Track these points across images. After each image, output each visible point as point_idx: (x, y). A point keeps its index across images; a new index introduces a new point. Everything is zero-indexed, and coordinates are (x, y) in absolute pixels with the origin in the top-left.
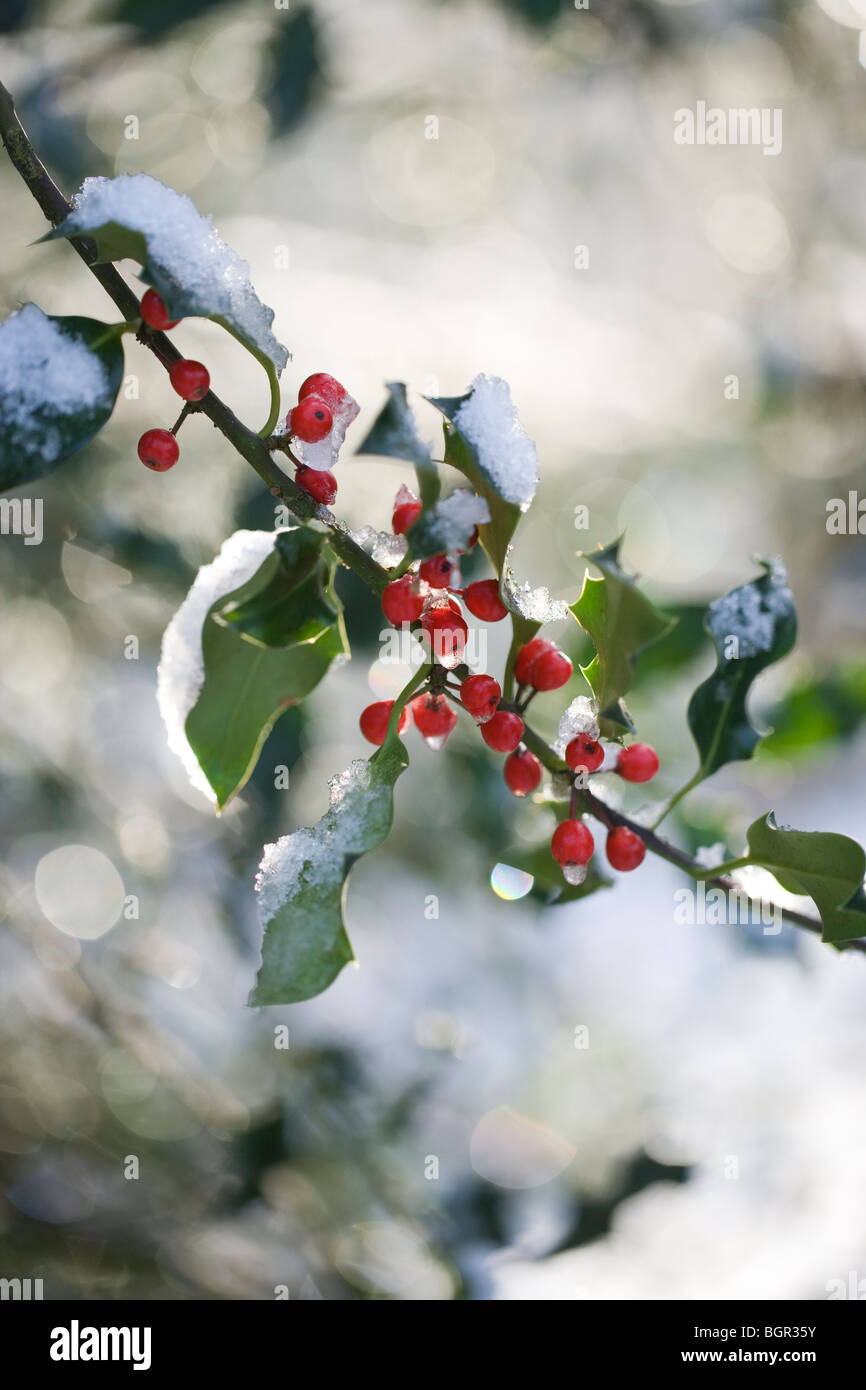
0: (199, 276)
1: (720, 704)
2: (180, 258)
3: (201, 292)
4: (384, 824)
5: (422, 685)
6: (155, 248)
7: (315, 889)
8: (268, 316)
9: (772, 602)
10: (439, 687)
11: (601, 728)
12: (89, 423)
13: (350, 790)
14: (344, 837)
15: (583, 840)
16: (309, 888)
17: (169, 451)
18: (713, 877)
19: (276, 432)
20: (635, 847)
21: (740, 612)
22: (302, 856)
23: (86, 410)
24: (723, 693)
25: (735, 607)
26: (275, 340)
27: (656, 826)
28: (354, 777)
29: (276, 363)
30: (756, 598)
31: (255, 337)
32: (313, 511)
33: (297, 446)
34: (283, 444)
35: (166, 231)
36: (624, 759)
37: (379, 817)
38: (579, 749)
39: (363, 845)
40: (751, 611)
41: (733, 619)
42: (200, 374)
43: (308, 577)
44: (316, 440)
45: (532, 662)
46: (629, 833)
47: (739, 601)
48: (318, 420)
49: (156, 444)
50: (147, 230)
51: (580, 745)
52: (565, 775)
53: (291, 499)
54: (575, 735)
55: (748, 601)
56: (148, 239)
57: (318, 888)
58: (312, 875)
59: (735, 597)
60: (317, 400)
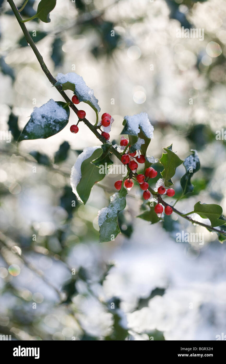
0: (85, 93)
1: (186, 180)
2: (80, 89)
3: (85, 96)
4: (124, 205)
5: (128, 177)
6: (76, 87)
7: (110, 218)
8: (97, 101)
9: (196, 159)
10: (131, 177)
11: (165, 185)
12: (65, 123)
13: (116, 198)
14: (116, 207)
15: (161, 208)
16: (109, 218)
17: (77, 129)
18: (186, 216)
19: (98, 125)
20: (171, 210)
21: (190, 161)
22: (107, 212)
23: (64, 120)
24: (187, 178)
25: (189, 160)
26: (99, 106)
27: (174, 205)
28: (116, 196)
29: (98, 110)
30: (193, 158)
31: (95, 105)
32: (106, 141)
33: (102, 128)
34: (99, 127)
35: (78, 84)
36: (168, 192)
37: (123, 203)
38: (161, 189)
39: (120, 209)
40: (192, 161)
41: (188, 163)
42: (84, 113)
43: (107, 154)
44: (107, 126)
45: (149, 172)
46: (169, 207)
47: (189, 159)
48: (107, 122)
49: (74, 128)
50: (75, 83)
51: (161, 188)
52: (156, 195)
53: (101, 139)
54: (160, 186)
55: (191, 159)
56: (75, 85)
57: (111, 218)
58: (109, 216)
59: (189, 158)
60: (107, 118)
